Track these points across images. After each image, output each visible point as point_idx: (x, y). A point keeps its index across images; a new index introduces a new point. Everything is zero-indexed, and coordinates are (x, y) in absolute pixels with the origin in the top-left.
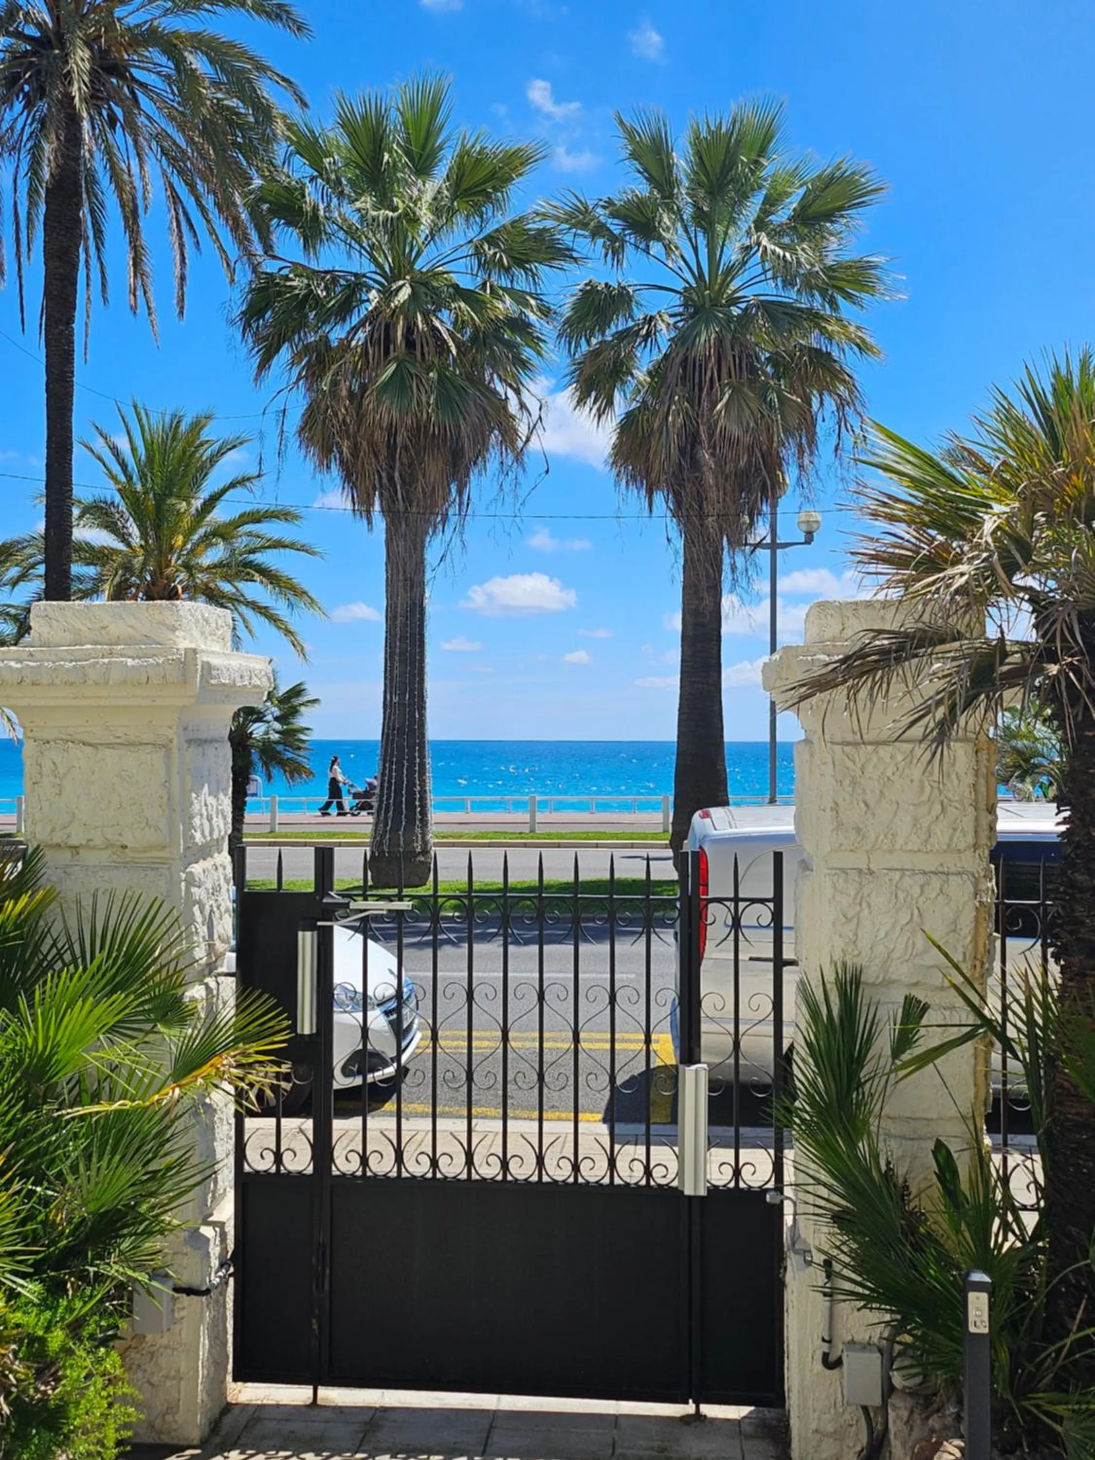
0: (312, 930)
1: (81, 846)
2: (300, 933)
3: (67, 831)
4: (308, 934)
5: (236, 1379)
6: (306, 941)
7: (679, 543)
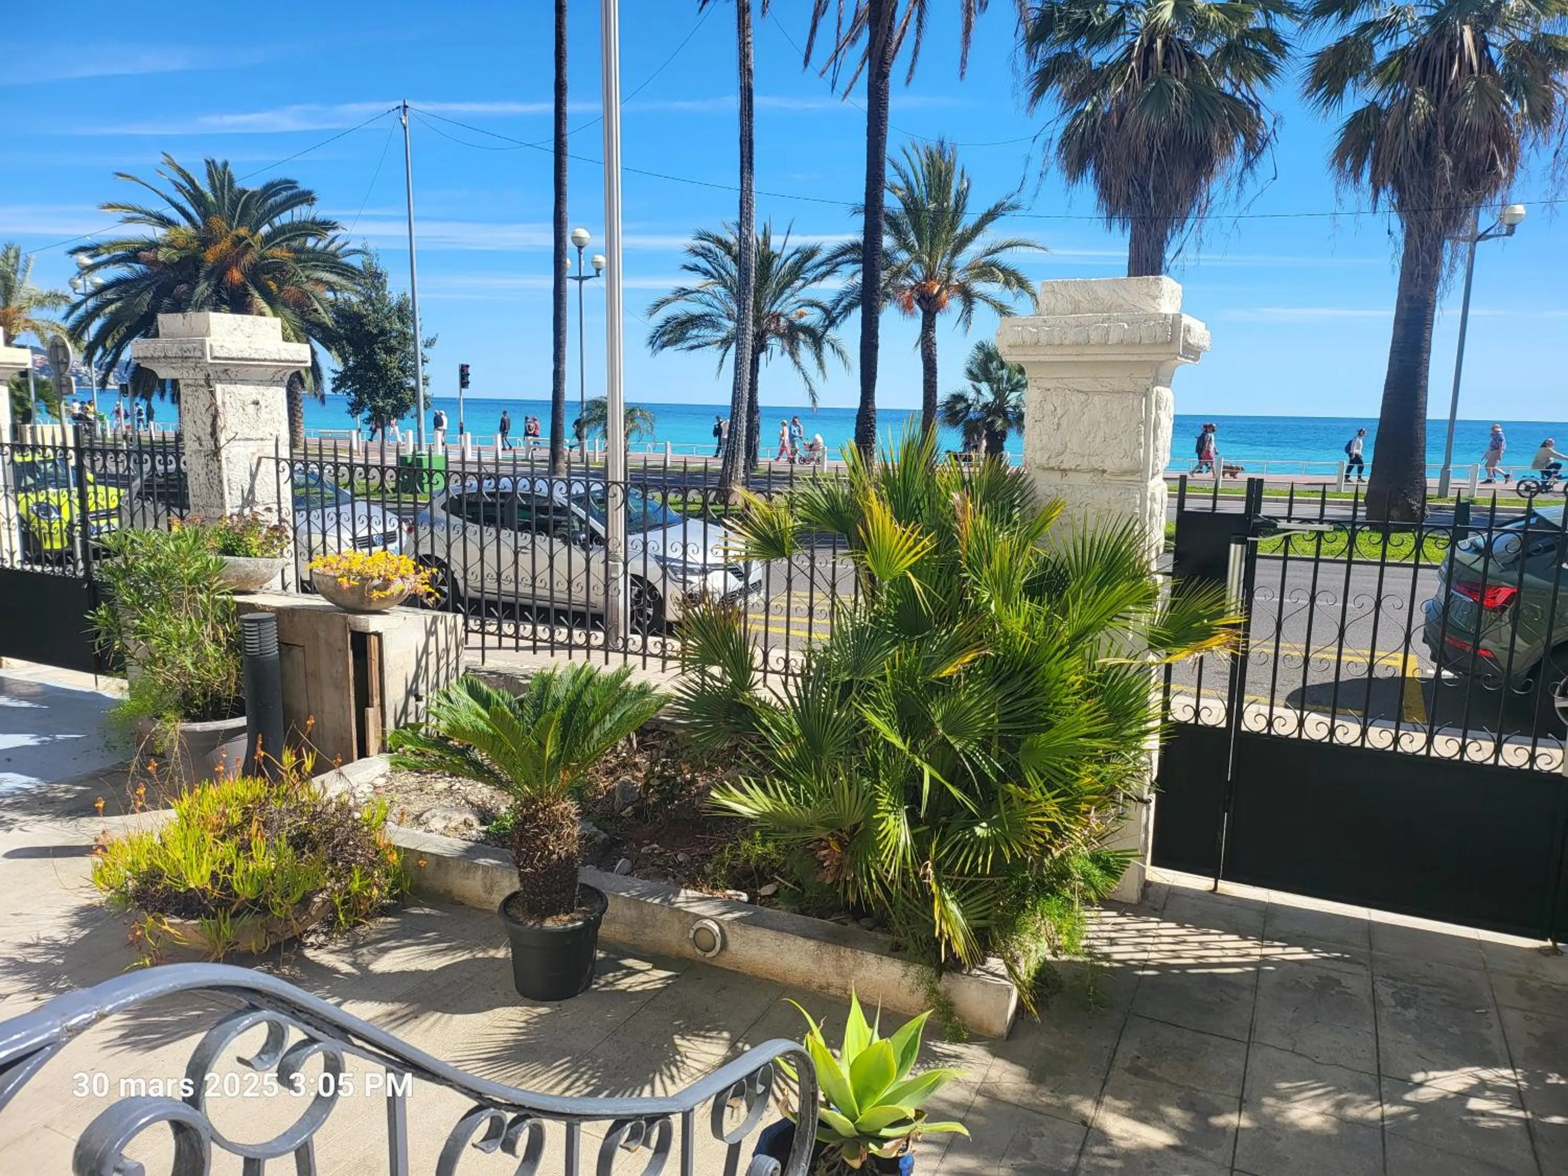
0: (1242, 544)
1: (1070, 470)
2: (1233, 546)
3: (1060, 458)
4: (1239, 546)
5: (1154, 863)
6: (1236, 551)
7: (1400, 236)
